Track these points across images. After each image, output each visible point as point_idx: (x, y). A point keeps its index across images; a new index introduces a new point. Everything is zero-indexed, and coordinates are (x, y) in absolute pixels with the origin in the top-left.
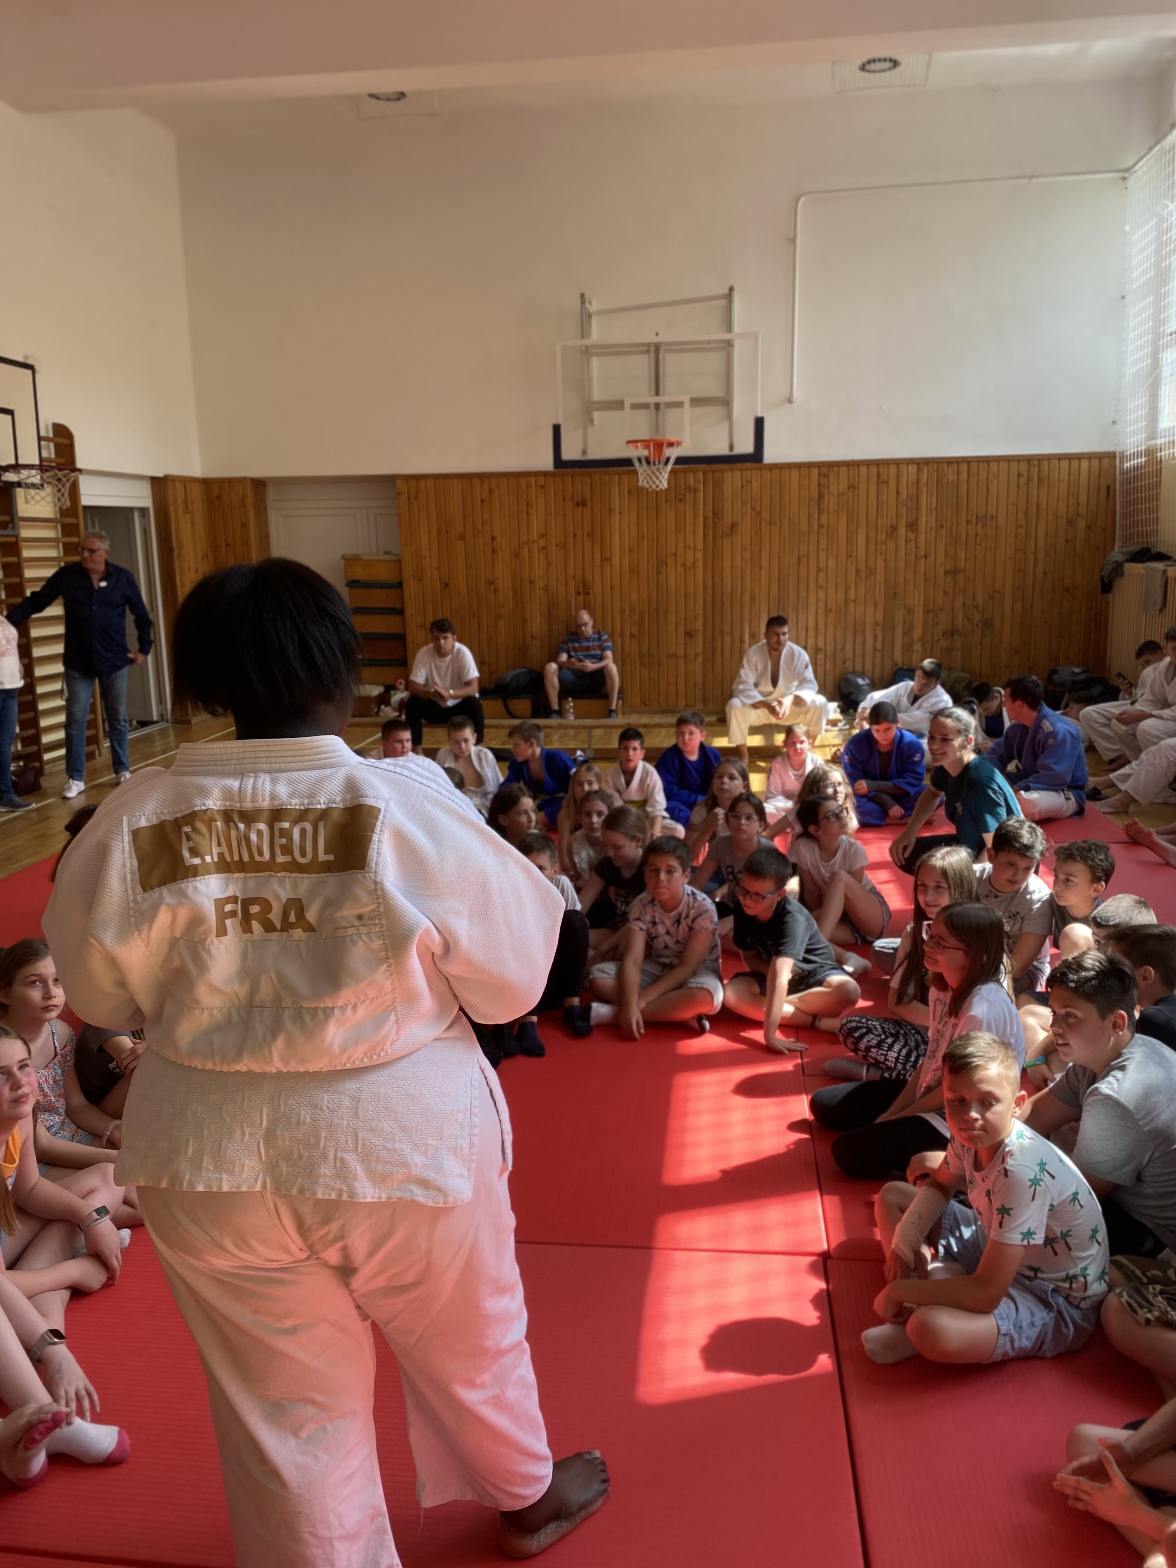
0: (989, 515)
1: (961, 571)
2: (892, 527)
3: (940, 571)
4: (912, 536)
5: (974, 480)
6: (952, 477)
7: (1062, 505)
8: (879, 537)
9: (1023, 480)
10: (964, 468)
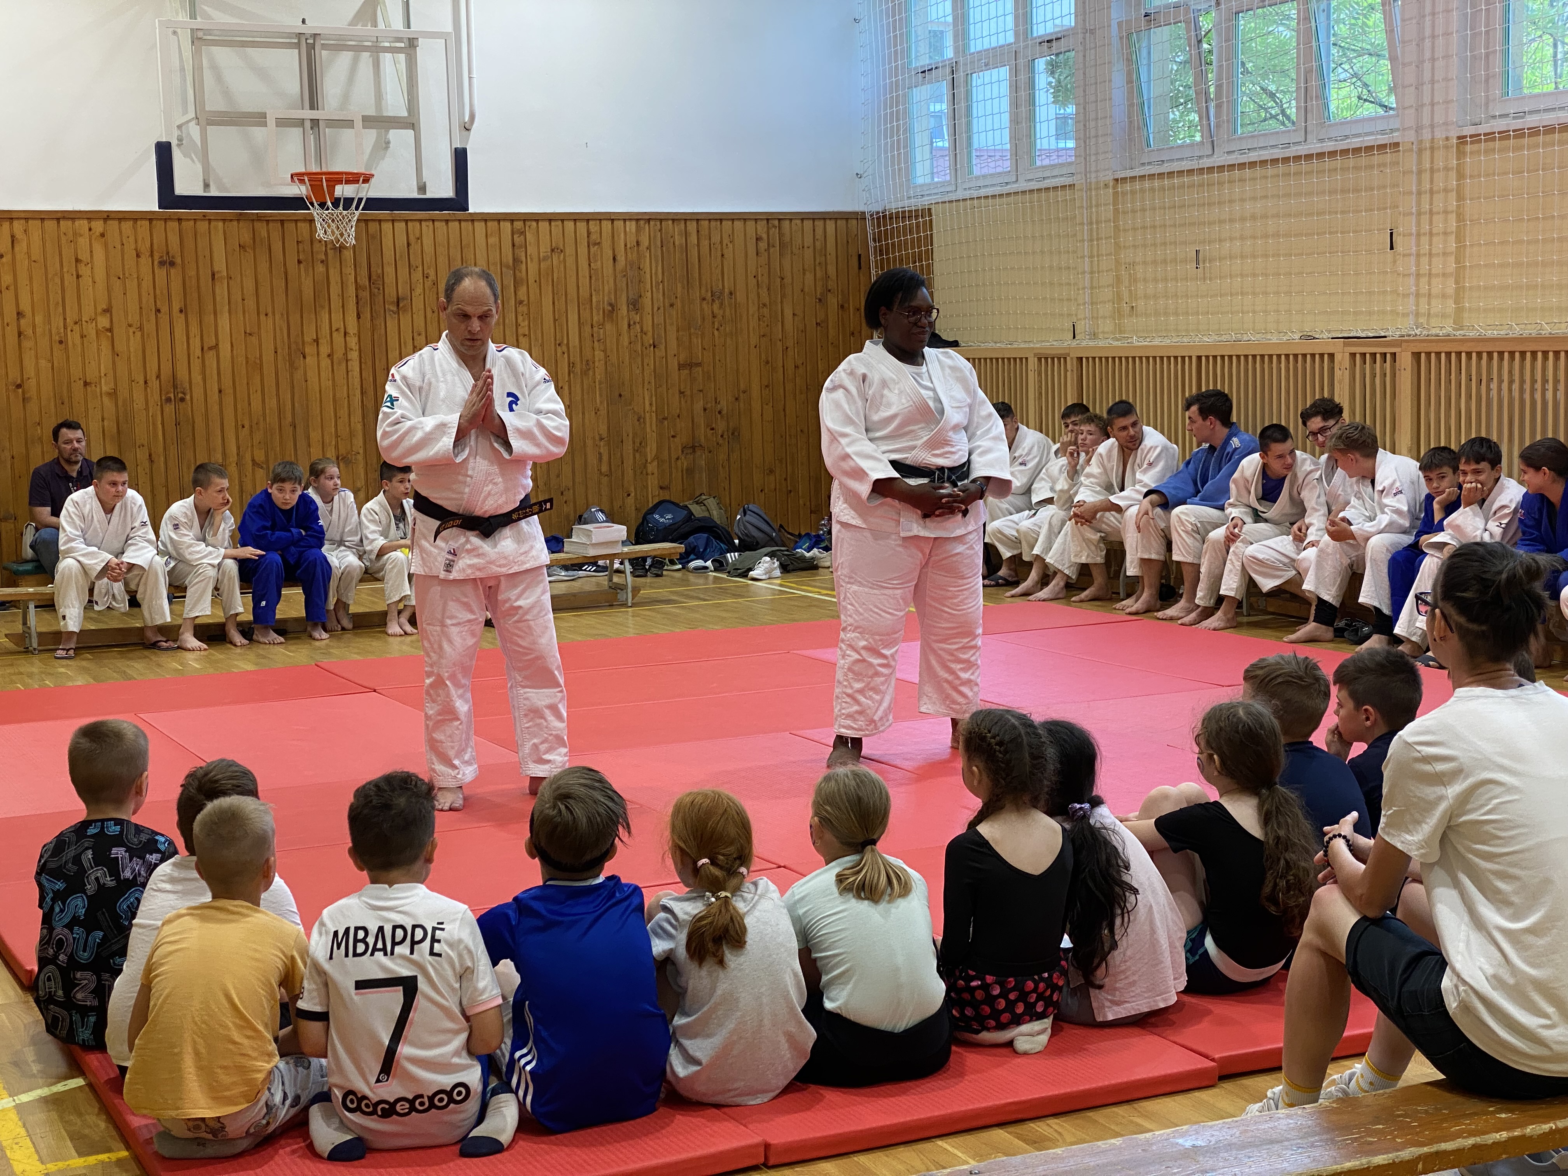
0: (726, 290)
1: (699, 365)
2: (611, 305)
3: (674, 364)
4: (637, 318)
5: (705, 243)
6: (679, 240)
7: (809, 277)
8: (595, 319)
9: (763, 245)
10: (692, 226)
